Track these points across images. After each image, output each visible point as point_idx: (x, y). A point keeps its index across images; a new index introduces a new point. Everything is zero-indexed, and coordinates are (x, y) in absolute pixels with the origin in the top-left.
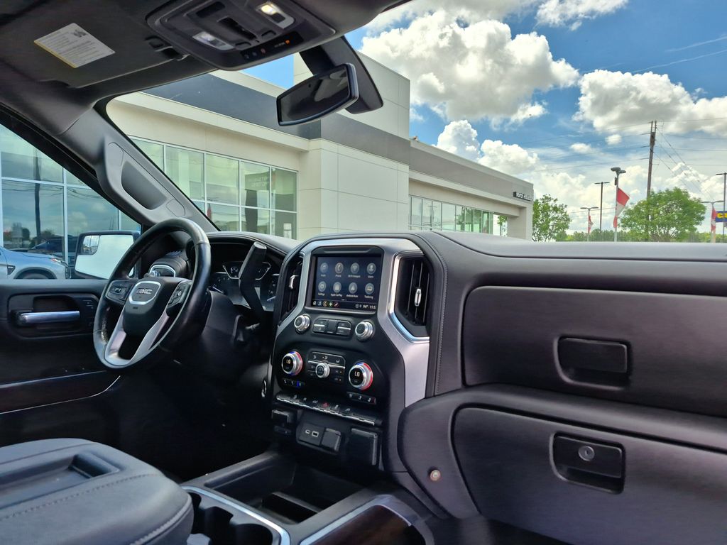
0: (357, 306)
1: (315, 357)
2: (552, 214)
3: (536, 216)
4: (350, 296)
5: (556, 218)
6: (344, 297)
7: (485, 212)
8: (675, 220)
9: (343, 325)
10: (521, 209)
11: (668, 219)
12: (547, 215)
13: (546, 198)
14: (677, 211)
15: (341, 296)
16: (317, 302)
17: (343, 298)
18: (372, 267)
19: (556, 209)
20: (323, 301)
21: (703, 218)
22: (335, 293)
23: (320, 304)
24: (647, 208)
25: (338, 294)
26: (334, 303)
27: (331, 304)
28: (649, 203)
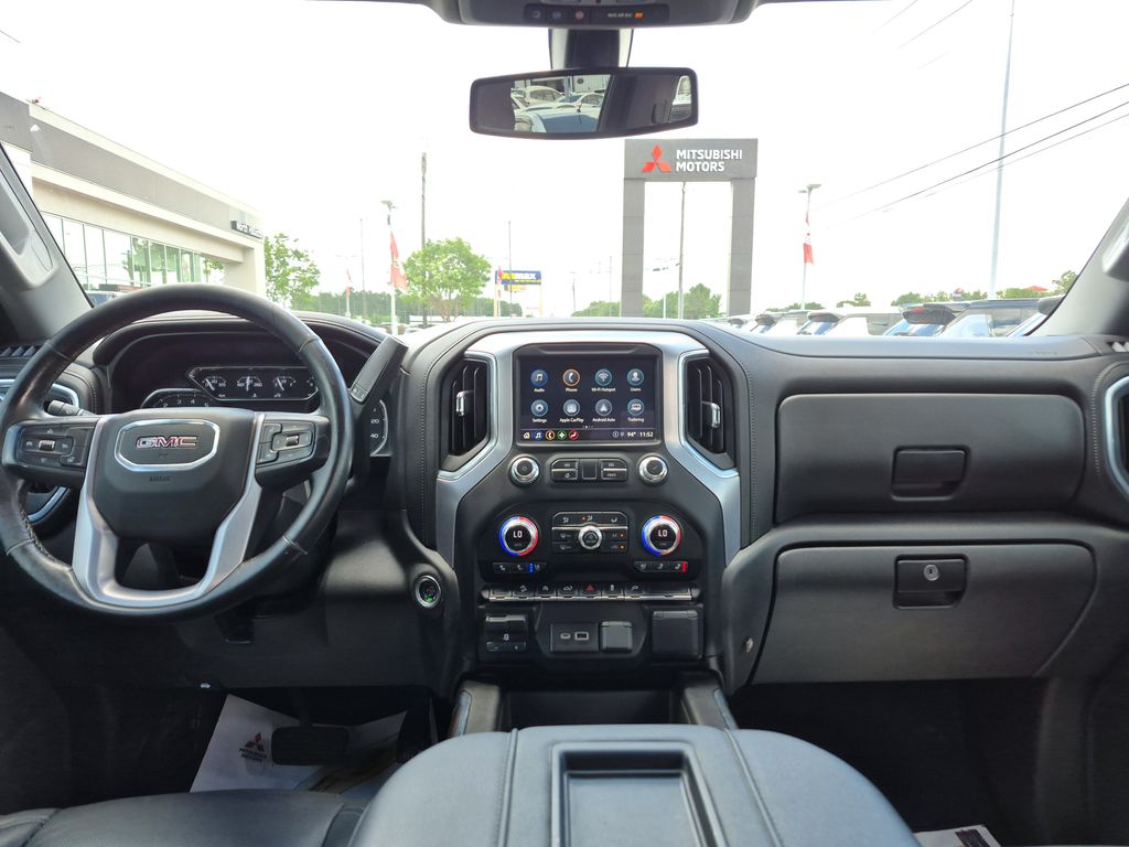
0: (615, 434)
1: (566, 520)
2: (293, 262)
3: (268, 263)
4: (599, 420)
5: (299, 269)
6: (588, 422)
7: (187, 253)
8: (457, 280)
9: (612, 465)
10: (246, 250)
11: (450, 278)
12: (284, 264)
13: (282, 236)
14: (458, 268)
15: (582, 421)
16: (533, 434)
17: (584, 424)
18: (635, 374)
19: (298, 255)
20: (544, 433)
21: (489, 279)
22: (569, 418)
23: (539, 435)
24: (424, 261)
25: (575, 418)
26: (567, 432)
27: (562, 435)
28: (426, 255)
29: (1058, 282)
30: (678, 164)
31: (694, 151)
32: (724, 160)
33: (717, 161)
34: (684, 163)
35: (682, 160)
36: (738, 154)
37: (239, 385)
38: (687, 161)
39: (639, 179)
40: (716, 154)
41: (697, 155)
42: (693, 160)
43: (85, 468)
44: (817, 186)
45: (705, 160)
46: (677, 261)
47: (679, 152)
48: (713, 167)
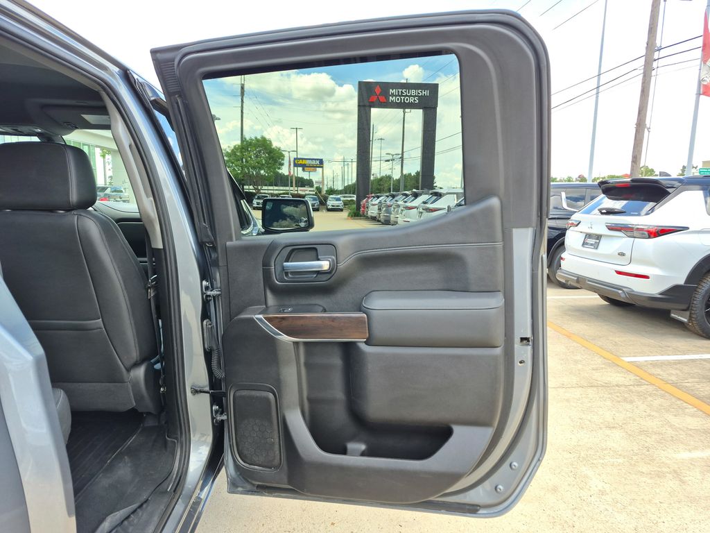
8: (263, 165)
11: (258, 163)
14: (264, 157)
21: (283, 164)
24: (241, 152)
28: (243, 148)
30: (391, 98)
31: (400, 90)
32: (418, 96)
33: (414, 96)
34: (394, 98)
35: (393, 95)
36: (426, 93)
38: (396, 96)
39: (367, 106)
40: (413, 92)
41: (402, 93)
42: (399, 96)
45: (407, 96)
46: (400, 156)
47: (391, 90)
48: (412, 100)
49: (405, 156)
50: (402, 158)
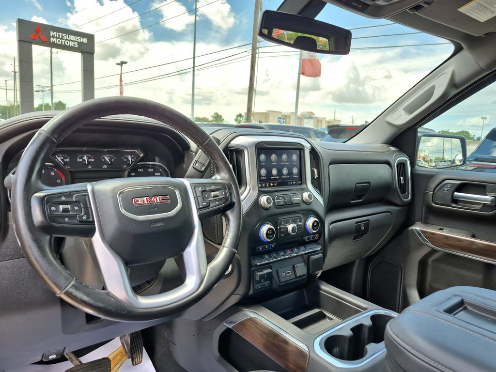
0: (289, 183)
1: (283, 223)
4: (284, 177)
9: (295, 197)
15: (278, 177)
18: (295, 156)
22: (274, 176)
23: (264, 185)
25: (276, 176)
26: (274, 183)
27: (272, 184)
29: (213, 117)
30: (52, 39)
31: (61, 34)
32: (77, 42)
33: (74, 41)
34: (55, 39)
35: (53, 37)
36: (85, 40)
37: (78, 160)
38: (57, 38)
39: (28, 42)
40: (73, 38)
41: (62, 36)
42: (60, 38)
43: (94, 222)
44: (126, 63)
45: (67, 39)
46: (50, 88)
47: (51, 32)
48: (71, 44)
49: (54, 88)
50: (52, 90)
